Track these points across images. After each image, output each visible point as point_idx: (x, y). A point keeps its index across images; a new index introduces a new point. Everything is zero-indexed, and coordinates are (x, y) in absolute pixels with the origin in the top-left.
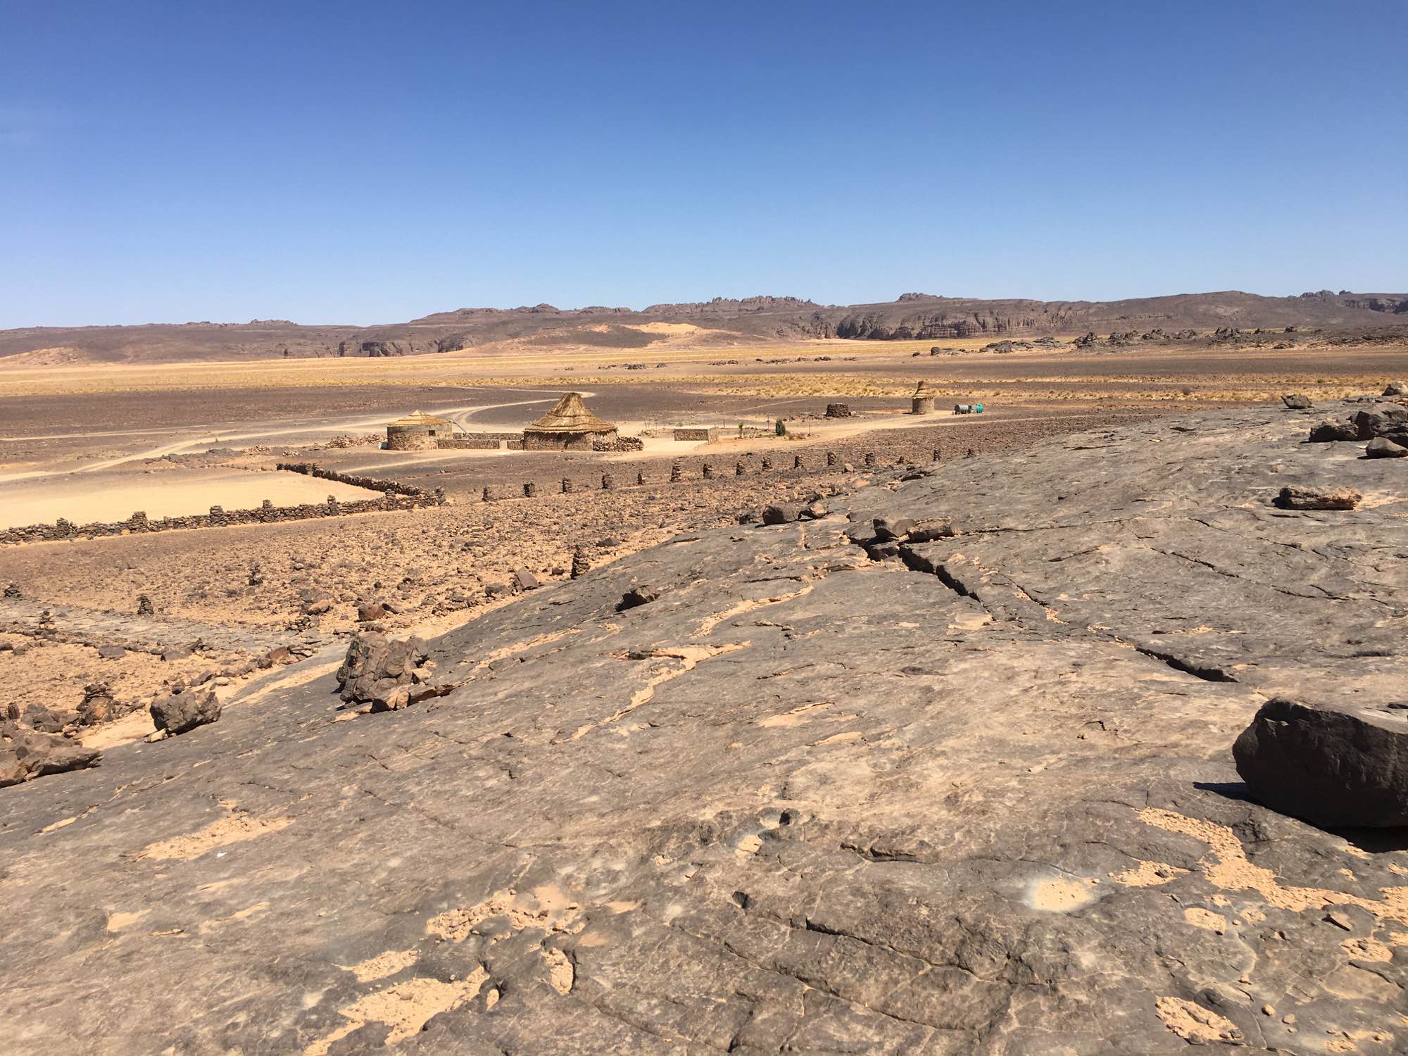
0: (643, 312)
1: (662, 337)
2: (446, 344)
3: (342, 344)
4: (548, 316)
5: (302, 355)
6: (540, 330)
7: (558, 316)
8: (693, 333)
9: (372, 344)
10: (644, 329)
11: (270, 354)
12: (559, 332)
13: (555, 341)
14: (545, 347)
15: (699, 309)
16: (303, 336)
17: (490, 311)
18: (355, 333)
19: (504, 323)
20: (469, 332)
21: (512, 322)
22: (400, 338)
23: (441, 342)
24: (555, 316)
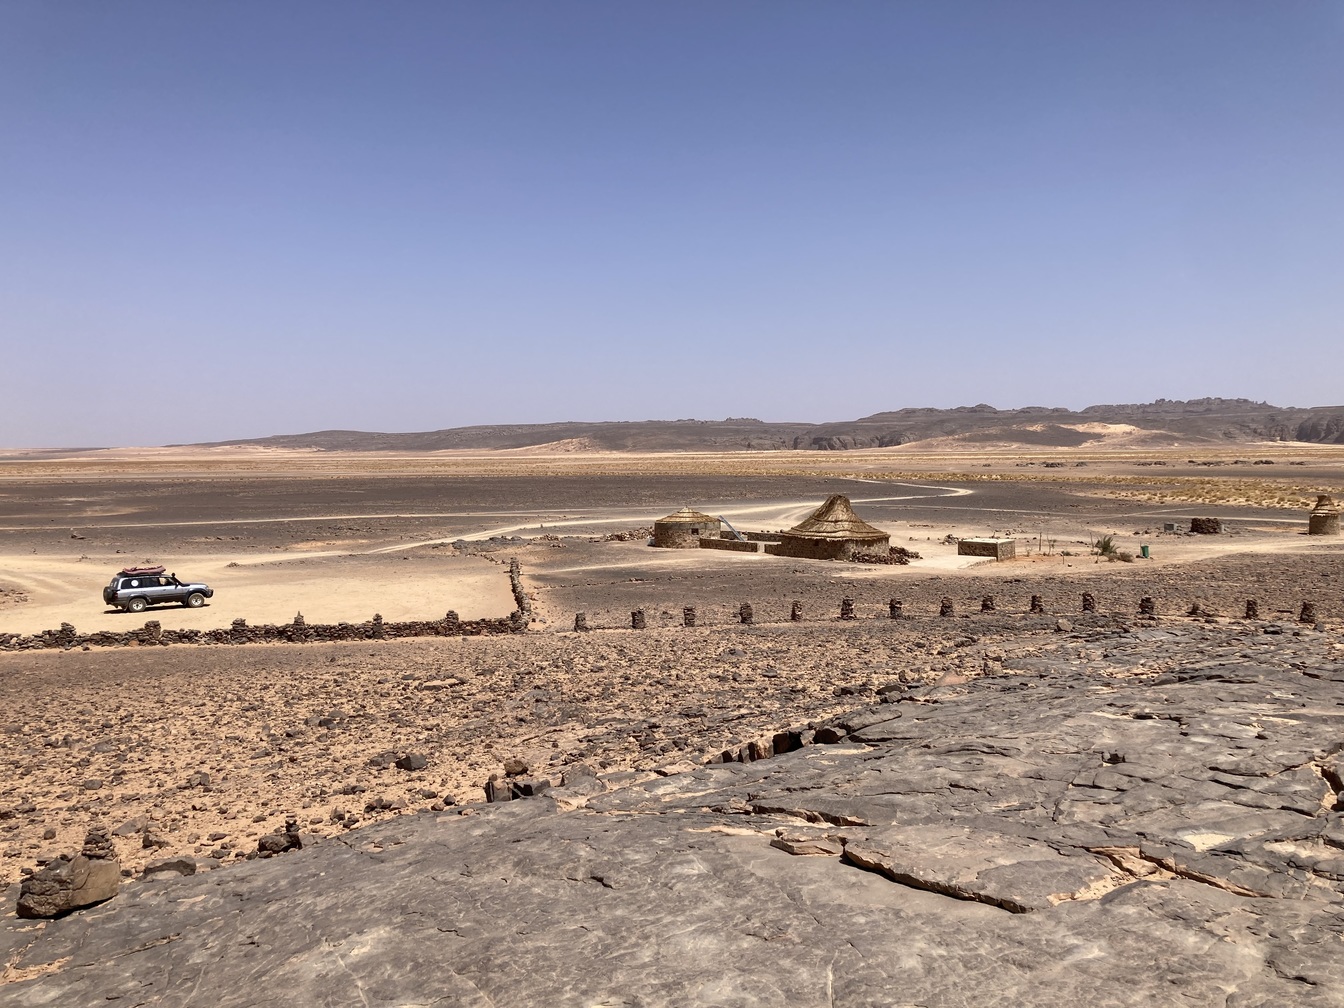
0: (1082, 413)
1: (1098, 437)
2: (886, 440)
3: (796, 439)
4: (986, 415)
5: (761, 447)
6: (975, 429)
7: (996, 416)
8: (1131, 433)
9: (822, 439)
10: (1080, 428)
11: (736, 446)
12: (993, 431)
13: (987, 439)
14: (978, 444)
15: (1141, 410)
16: (766, 432)
17: (931, 410)
18: (809, 429)
19: (942, 422)
20: (908, 429)
21: (948, 421)
22: (847, 434)
23: (882, 438)
24: (993, 415)
